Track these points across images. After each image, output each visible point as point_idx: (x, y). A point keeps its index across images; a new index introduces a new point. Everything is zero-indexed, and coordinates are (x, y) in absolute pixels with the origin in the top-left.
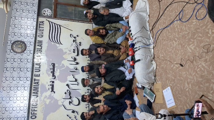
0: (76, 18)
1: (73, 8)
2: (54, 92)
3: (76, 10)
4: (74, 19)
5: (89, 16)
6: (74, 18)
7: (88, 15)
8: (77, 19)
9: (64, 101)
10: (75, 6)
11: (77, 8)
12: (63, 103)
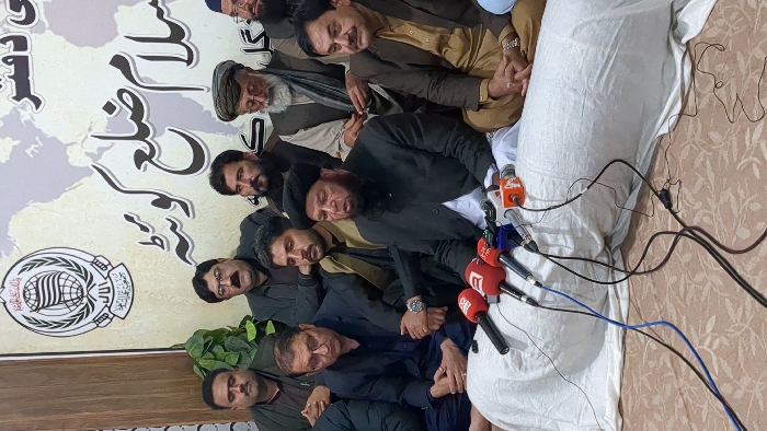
2: (37, 102)
9: (102, 150)
12: (95, 157)
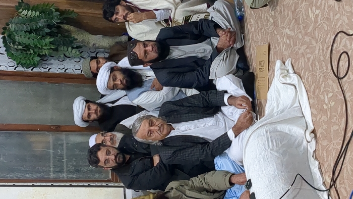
0: (61, 171)
1: (50, 138)
3: (62, 145)
4: (52, 176)
5: (106, 161)
6: (55, 172)
7: (101, 155)
8: (65, 175)
10: (58, 129)
11: (63, 136)
